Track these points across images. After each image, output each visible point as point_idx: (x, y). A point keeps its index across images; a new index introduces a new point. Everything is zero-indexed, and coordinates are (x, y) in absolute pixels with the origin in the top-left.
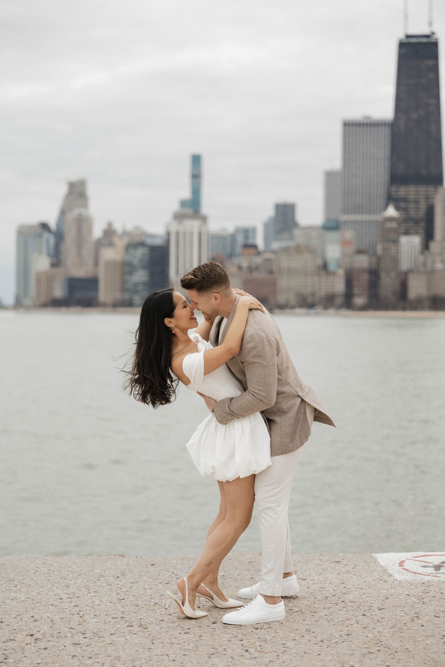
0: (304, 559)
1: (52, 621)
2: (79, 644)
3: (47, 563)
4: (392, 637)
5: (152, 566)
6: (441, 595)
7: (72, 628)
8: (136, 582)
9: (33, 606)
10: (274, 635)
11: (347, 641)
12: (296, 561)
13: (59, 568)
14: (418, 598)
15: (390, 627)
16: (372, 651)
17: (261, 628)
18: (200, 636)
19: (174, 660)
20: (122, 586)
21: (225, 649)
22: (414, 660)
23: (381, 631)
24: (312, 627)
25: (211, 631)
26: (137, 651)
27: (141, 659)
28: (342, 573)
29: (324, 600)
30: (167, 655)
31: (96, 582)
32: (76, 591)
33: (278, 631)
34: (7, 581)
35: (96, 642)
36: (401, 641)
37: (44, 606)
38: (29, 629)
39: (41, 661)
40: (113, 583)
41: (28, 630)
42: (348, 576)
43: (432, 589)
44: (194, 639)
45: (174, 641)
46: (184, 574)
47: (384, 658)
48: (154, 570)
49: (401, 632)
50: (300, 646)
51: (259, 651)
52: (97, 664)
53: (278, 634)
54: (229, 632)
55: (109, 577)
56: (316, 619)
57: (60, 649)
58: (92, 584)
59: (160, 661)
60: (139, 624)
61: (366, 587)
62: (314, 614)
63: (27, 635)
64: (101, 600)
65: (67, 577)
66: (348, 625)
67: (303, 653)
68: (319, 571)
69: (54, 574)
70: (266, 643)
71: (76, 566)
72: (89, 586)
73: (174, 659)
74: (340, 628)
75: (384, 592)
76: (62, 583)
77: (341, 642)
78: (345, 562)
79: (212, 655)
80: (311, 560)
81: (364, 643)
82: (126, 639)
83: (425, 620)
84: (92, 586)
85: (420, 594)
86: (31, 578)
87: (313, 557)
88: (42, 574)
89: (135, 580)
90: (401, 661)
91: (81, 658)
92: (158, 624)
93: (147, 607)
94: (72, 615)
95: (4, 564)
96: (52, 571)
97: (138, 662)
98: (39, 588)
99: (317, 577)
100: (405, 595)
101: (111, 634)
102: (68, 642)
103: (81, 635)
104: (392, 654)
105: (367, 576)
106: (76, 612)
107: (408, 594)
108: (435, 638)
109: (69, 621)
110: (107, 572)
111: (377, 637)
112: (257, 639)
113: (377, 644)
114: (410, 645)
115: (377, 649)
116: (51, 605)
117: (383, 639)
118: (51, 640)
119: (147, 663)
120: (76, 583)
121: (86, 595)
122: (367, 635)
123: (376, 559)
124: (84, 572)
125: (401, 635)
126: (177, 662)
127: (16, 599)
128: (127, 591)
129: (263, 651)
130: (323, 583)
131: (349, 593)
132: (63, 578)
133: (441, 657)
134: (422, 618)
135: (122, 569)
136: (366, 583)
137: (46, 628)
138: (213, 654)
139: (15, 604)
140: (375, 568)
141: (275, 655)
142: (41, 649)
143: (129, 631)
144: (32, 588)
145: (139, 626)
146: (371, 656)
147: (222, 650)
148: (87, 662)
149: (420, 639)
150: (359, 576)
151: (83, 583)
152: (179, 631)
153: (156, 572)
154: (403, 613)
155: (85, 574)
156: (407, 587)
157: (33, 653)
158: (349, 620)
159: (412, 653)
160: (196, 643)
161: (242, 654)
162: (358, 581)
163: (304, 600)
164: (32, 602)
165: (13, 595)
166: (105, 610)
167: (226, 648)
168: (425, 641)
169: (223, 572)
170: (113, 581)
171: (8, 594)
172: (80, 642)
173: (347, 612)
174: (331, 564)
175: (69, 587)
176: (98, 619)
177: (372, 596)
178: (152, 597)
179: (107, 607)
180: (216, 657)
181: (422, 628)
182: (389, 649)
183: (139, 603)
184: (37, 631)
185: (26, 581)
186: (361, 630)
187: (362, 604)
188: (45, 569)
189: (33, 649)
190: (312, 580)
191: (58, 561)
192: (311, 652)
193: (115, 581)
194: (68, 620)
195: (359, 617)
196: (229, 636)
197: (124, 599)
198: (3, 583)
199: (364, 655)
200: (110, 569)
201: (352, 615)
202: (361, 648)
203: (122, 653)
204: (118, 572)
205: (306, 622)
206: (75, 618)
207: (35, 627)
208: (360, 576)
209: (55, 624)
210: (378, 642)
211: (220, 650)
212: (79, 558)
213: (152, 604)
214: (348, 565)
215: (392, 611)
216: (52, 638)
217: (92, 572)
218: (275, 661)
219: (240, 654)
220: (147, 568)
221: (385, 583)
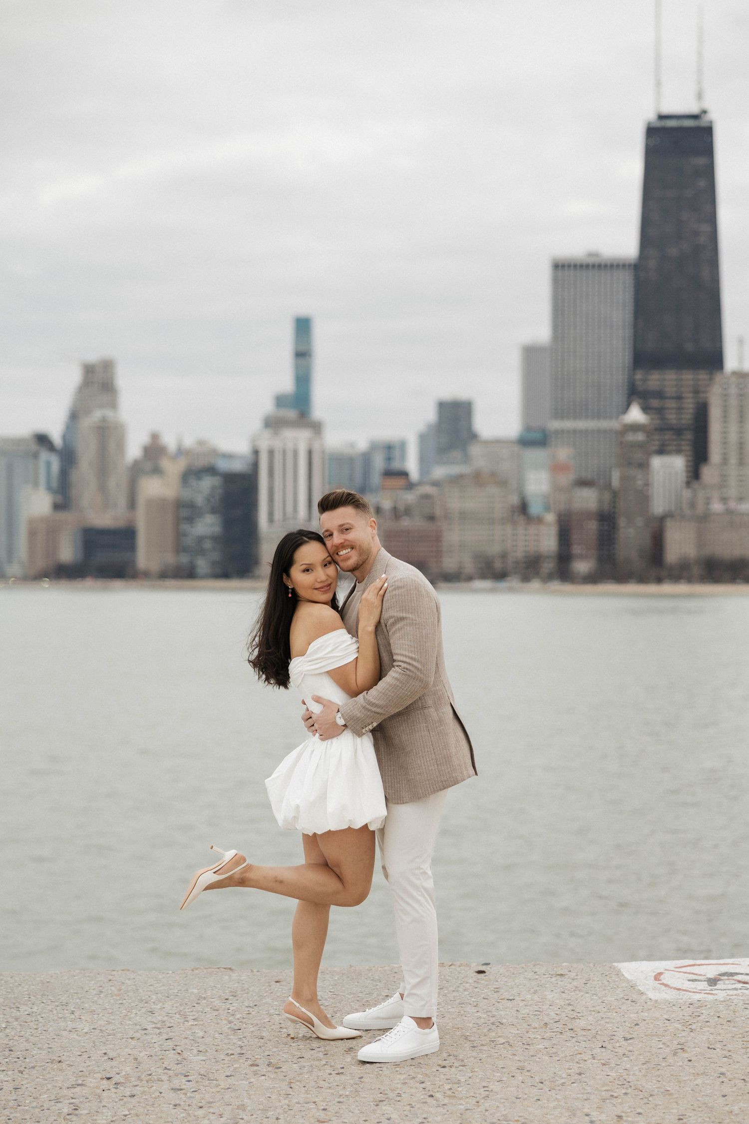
0: (509, 972)
1: (136, 1059)
2: (181, 1090)
3: (116, 980)
4: (645, 1076)
5: (278, 983)
6: (717, 1019)
7: (168, 1068)
8: (255, 1005)
9: (103, 1040)
10: (470, 1075)
11: (579, 1081)
12: (496, 974)
13: (134, 987)
14: (683, 1024)
15: (641, 1063)
16: (615, 1094)
17: (451, 1067)
18: (359, 1078)
19: (324, 1110)
20: (235, 1012)
21: (399, 1094)
22: (678, 1105)
23: (629, 1068)
24: (526, 1064)
25: (376, 1070)
26: (269, 1098)
27: (277, 1108)
28: (569, 990)
29: (542, 1028)
30: (314, 1102)
31: (194, 1006)
32: (165, 1018)
33: (476, 1070)
34: (58, 1006)
35: (206, 1087)
36: (658, 1081)
37: (121, 1039)
38: (103, 1071)
39: (129, 1111)
40: (221, 1008)
41: (101, 1071)
42: (577, 994)
43: (703, 1011)
44: (352, 1082)
45: (322, 1083)
46: (328, 993)
47: (633, 1103)
48: (281, 988)
49: (658, 1070)
50: (509, 1089)
51: (449, 1096)
52: (211, 1115)
53: (476, 1074)
54: (403, 1072)
55: (213, 1000)
56: (531, 1054)
57: (153, 1096)
58: (188, 1009)
59: (304, 1111)
60: (267, 1063)
61: (605, 1010)
62: (528, 1047)
63: (101, 1079)
64: (206, 1030)
65: (149, 999)
66: (579, 1060)
67: (515, 1099)
68: (533, 988)
69: (128, 995)
70: (458, 1085)
71: (160, 985)
72: (185, 1012)
73: (326, 1107)
74: (567, 1065)
75: (632, 1015)
76: (142, 1007)
77: (570, 1083)
78: (573, 975)
79: (381, 1103)
80: (520, 973)
81: (605, 1085)
82: (250, 1083)
83: (694, 1053)
84: (188, 1012)
85: (687, 1018)
86: (93, 1001)
87: (523, 968)
88: (109, 995)
89: (253, 1002)
90: (658, 1107)
91: (187, 1108)
92: (296, 1062)
93: (277, 1039)
94: (165, 1051)
95: (48, 982)
96: (124, 991)
97: (273, 1113)
98: (108, 1015)
99: (530, 997)
100: (664, 1020)
101: (227, 1076)
102: (166, 1086)
103: (183, 1077)
104: (645, 1098)
105: (606, 994)
106: (170, 1047)
107: (670, 1019)
108: (708, 1076)
109: (162, 1059)
110: (209, 993)
111: (622, 1076)
112: (445, 1080)
113: (623, 1085)
114: (672, 1087)
115: (624, 1092)
116: (131, 1038)
117: (631, 1078)
118: (138, 1085)
119: (286, 1113)
120: (164, 1008)
121: (181, 1024)
122: (608, 1074)
123: (619, 971)
124: (174, 993)
125: (658, 1073)
126: (329, 1111)
127: (76, 1031)
128: (243, 1018)
129: (455, 1097)
130: (540, 1004)
131: (580, 1017)
132: (142, 1001)
133: (716, 1102)
134: (689, 1050)
135: (231, 988)
136: (604, 1004)
137: (128, 1069)
138: (382, 1101)
139: (75, 1036)
140: (617, 984)
141: (474, 1101)
142: (125, 1096)
143: (254, 1072)
144: (98, 1014)
145: (268, 1065)
146: (615, 1101)
147: (394, 1095)
148: (196, 1113)
149: (686, 1078)
150: (593, 994)
151: (174, 1008)
152: (329, 1071)
153: (284, 991)
154: (661, 1044)
155: (176, 996)
156: (667, 1009)
157: (115, 1102)
158: (580, 1054)
159: (675, 1096)
160: (355, 1086)
161: (424, 1101)
162: (592, 1002)
163: (513, 1028)
164: (100, 1034)
165: (70, 1025)
166: (213, 1044)
167: (400, 1092)
168: (694, 1081)
169: (387, 991)
170: (220, 1004)
171: (62, 1024)
172: (183, 1087)
173: (578, 1044)
174: (551, 978)
175: (154, 1014)
176: (205, 1056)
177: (614, 1021)
178: (282, 1025)
179: (216, 1040)
180: (386, 1105)
181: (690, 1064)
182: (641, 1092)
183: (264, 1034)
184: (117, 1073)
185: (86, 1005)
186: (599, 1067)
187: (599, 1032)
188: (113, 988)
189: (113, 1096)
190: (522, 1000)
191: (132, 977)
192: (526, 1096)
193: (224, 1004)
194: (160, 1057)
195: (594, 1050)
196: (402, 1077)
197: (240, 1029)
198: (53, 1009)
199: (604, 1100)
200: (214, 988)
201: (586, 1048)
202: (601, 1091)
203: (247, 1101)
204: (226, 992)
205: (516, 1058)
206: (170, 1055)
207: (112, 1068)
208: (596, 995)
209: (140, 1063)
210: (625, 1082)
211: (392, 1095)
212: (163, 973)
213: (283, 1036)
214: (576, 979)
215: (644, 1041)
216: (140, 1082)
217: (186, 991)
218: (474, 1109)
219: (422, 1101)
220: (270, 986)
221: (633, 1004)
